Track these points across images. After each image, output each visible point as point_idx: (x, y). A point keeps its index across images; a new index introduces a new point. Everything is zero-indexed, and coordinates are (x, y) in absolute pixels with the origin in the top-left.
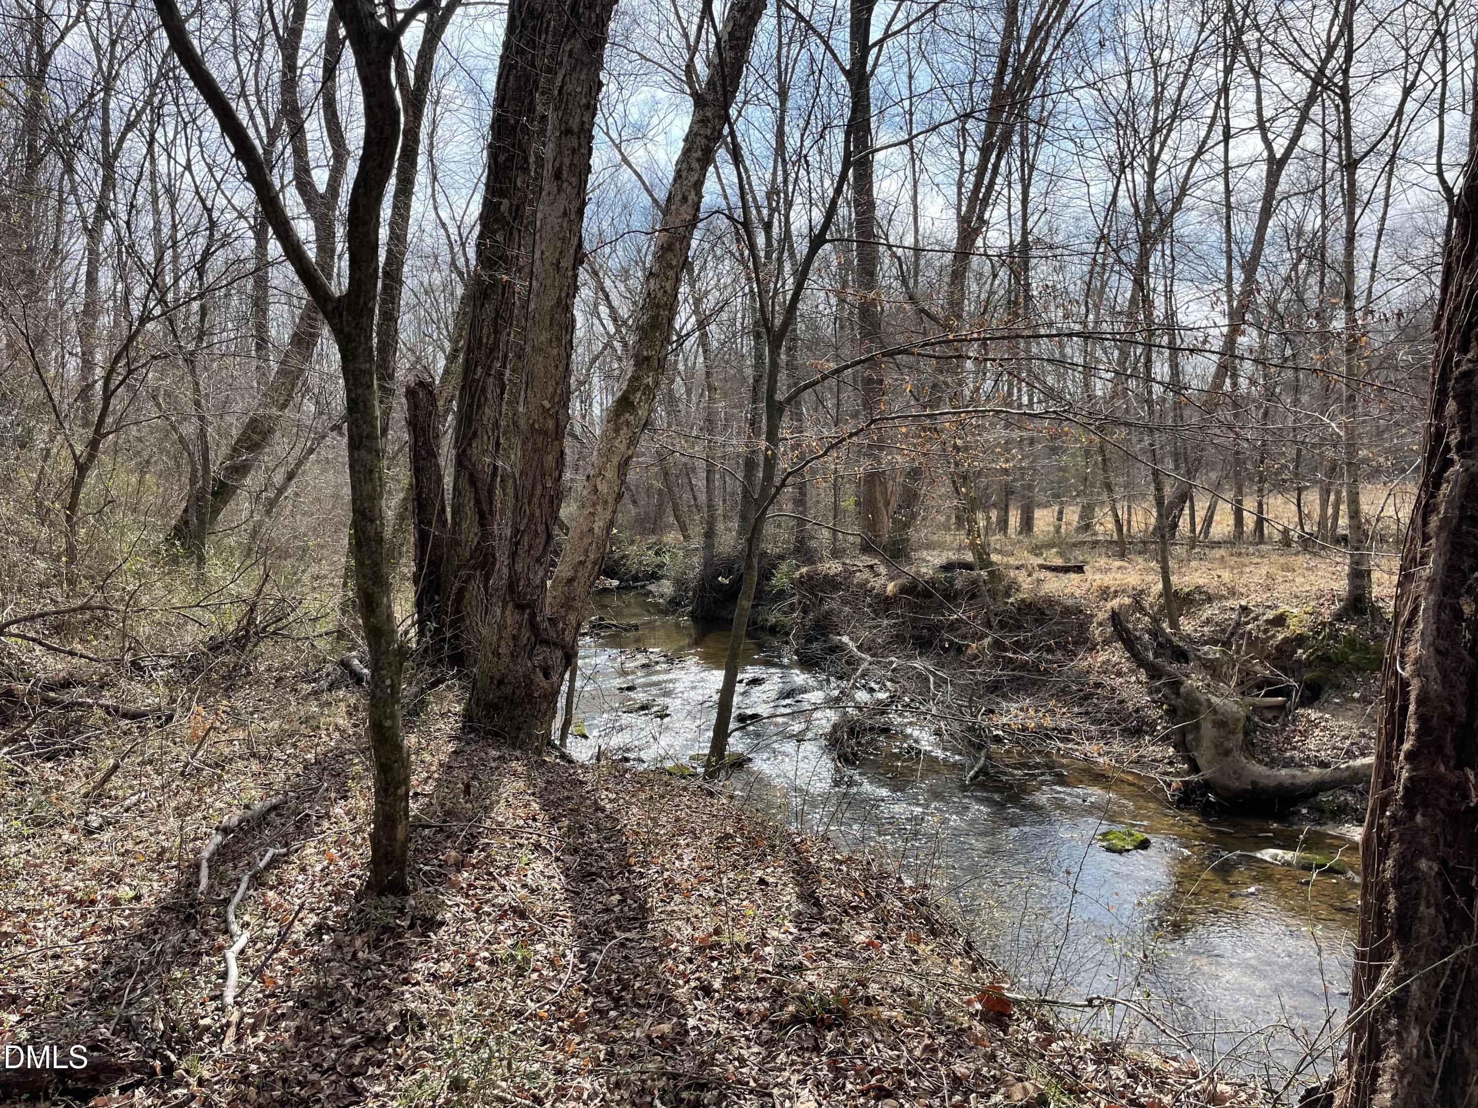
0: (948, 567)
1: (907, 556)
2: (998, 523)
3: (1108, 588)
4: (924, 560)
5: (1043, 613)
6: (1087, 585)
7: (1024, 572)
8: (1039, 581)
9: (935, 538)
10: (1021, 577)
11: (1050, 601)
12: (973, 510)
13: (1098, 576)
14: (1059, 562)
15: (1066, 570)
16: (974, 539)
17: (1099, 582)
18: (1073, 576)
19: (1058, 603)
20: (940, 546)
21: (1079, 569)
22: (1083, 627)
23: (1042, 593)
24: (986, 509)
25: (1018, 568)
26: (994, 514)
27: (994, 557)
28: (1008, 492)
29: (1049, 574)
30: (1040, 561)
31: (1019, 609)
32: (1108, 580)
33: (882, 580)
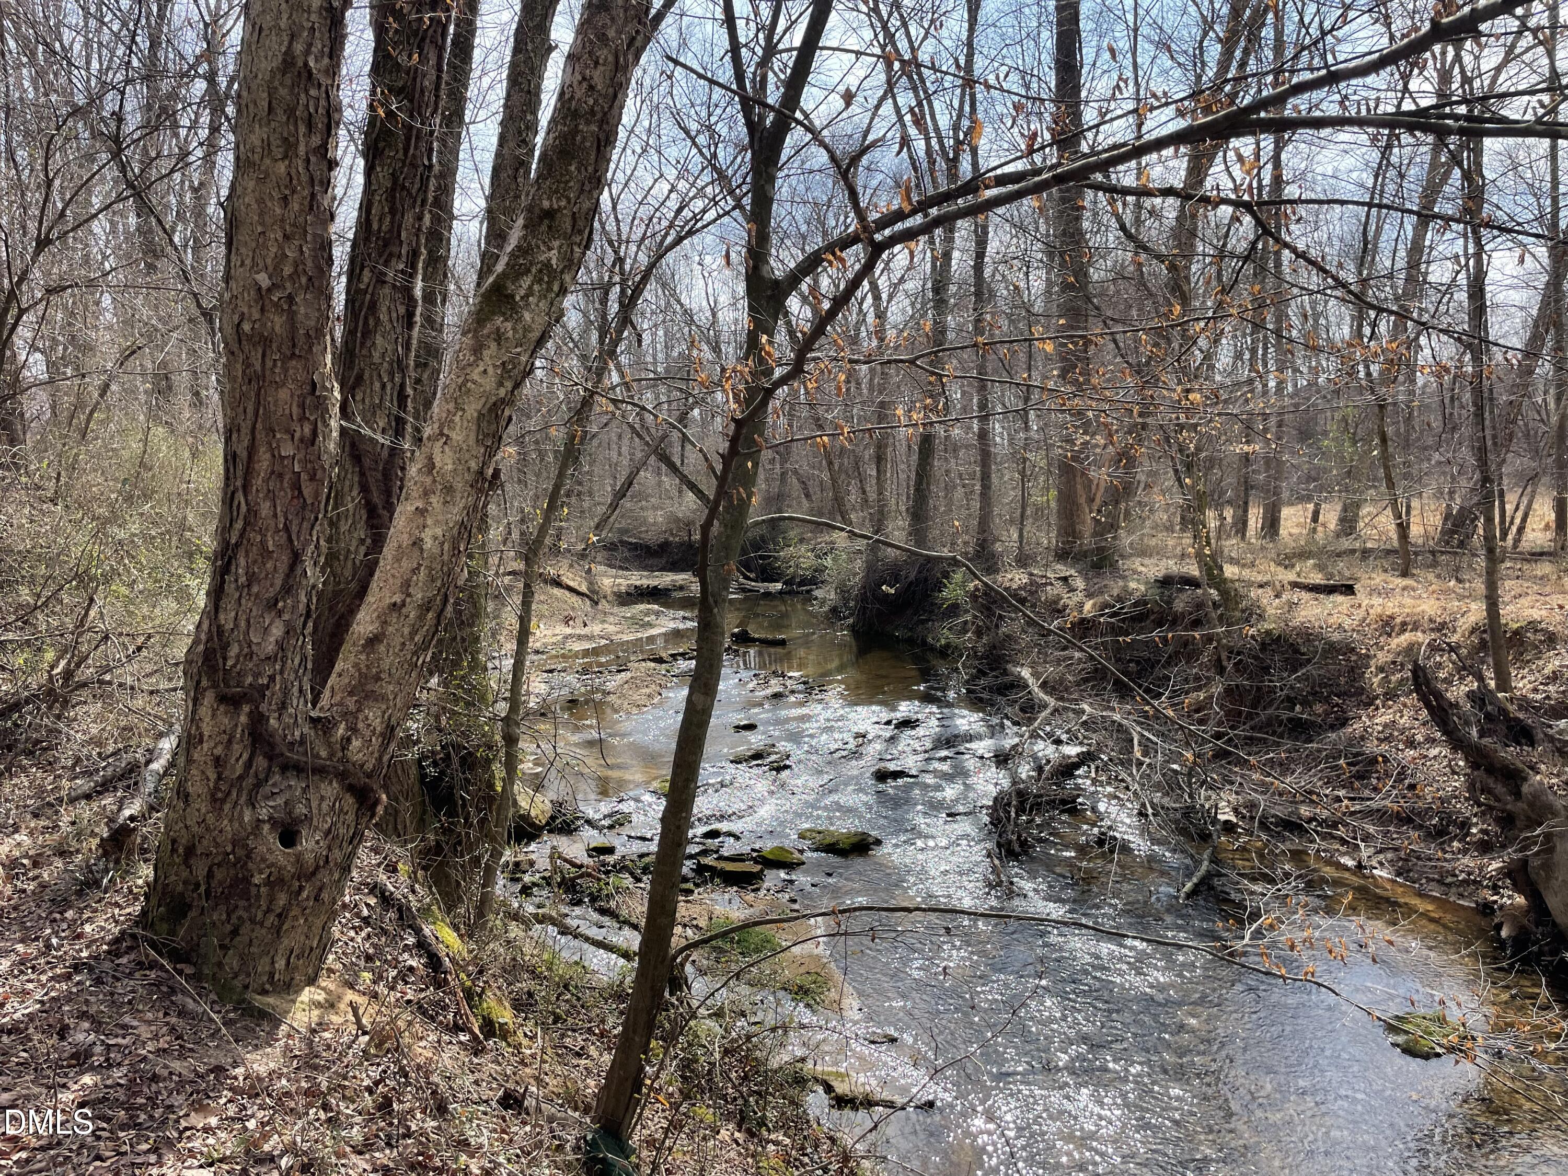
0: (1166, 582)
1: (1113, 566)
2: (1234, 524)
3: (1392, 617)
4: (1135, 572)
5: (1297, 651)
6: (1361, 613)
7: (1269, 591)
8: (1292, 605)
9: (1153, 542)
10: (1265, 597)
11: (1307, 635)
12: (1201, 509)
13: (1377, 601)
14: (1317, 578)
15: (1329, 590)
16: (1202, 548)
17: (1379, 610)
18: (1339, 598)
19: (1319, 637)
20: (1160, 552)
21: (1349, 590)
22: (1355, 671)
23: (1295, 623)
24: (1219, 507)
25: (1261, 586)
26: (1229, 513)
27: (1230, 571)
28: (1247, 486)
29: (1305, 596)
30: (1291, 576)
31: (1264, 646)
32: (1391, 607)
33: (1079, 596)
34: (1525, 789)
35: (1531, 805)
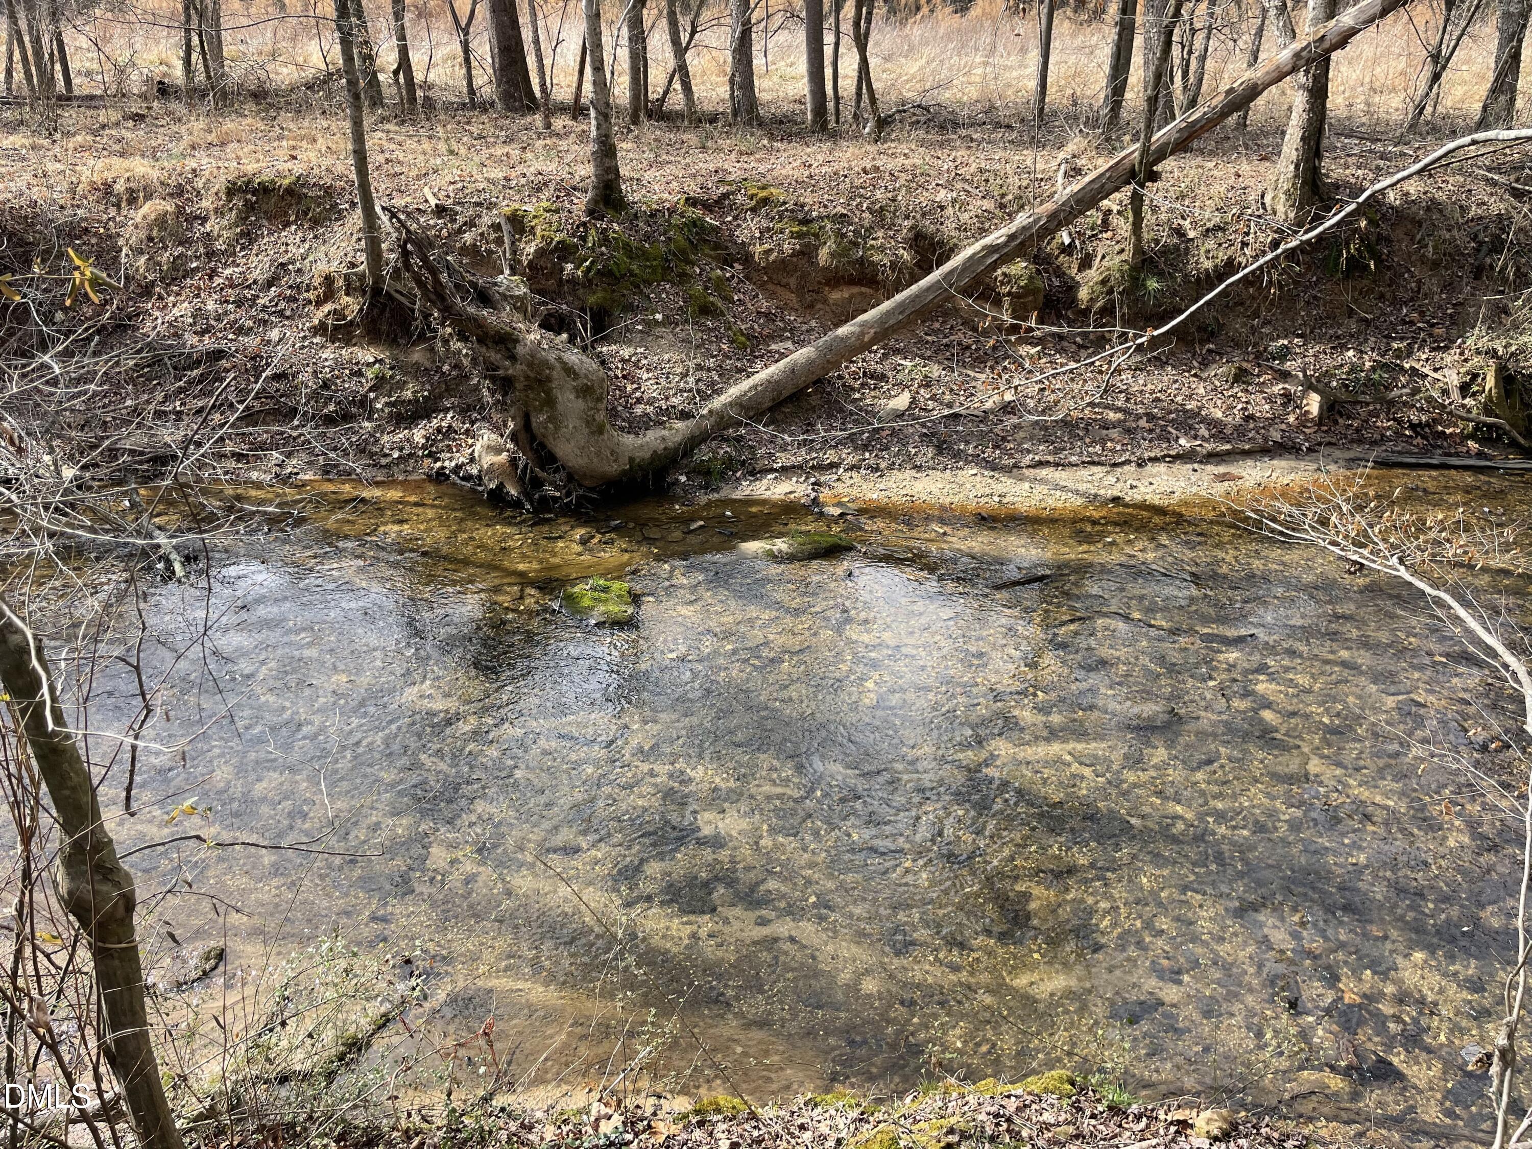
34: (520, 350)
35: (530, 365)
